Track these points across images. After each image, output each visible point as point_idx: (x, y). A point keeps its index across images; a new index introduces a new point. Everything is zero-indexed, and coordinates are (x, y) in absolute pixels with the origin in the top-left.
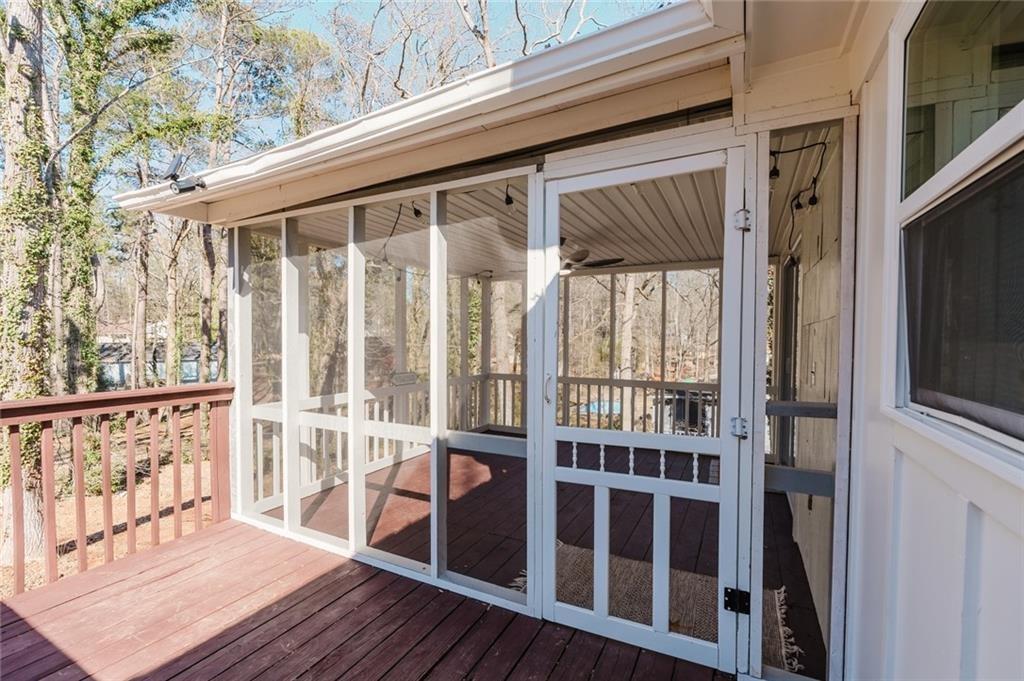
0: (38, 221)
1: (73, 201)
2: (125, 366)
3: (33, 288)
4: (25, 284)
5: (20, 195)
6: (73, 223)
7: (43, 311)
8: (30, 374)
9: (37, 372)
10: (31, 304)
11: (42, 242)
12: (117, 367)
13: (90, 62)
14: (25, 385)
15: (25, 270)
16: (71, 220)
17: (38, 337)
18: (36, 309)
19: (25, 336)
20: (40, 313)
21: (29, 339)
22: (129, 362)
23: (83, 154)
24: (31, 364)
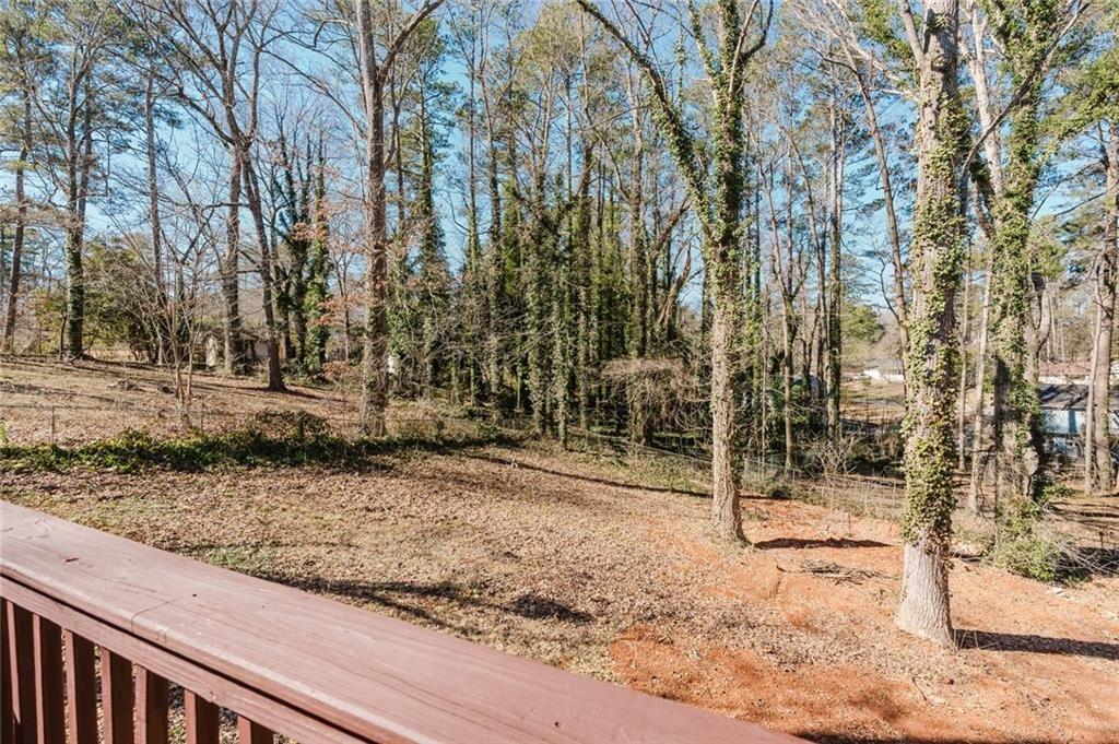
0: (948, 236)
1: (1008, 214)
2: (1078, 414)
3: (940, 317)
4: (932, 314)
5: (930, 210)
6: (1006, 241)
7: (951, 344)
8: (934, 417)
9: (941, 417)
10: (937, 336)
11: (951, 261)
12: (1066, 414)
14: (927, 431)
15: (932, 296)
16: (1004, 238)
17: (943, 375)
18: (943, 342)
19: (930, 373)
20: (946, 346)
21: (934, 378)
22: (1084, 410)
23: (1021, 155)
24: (935, 407)
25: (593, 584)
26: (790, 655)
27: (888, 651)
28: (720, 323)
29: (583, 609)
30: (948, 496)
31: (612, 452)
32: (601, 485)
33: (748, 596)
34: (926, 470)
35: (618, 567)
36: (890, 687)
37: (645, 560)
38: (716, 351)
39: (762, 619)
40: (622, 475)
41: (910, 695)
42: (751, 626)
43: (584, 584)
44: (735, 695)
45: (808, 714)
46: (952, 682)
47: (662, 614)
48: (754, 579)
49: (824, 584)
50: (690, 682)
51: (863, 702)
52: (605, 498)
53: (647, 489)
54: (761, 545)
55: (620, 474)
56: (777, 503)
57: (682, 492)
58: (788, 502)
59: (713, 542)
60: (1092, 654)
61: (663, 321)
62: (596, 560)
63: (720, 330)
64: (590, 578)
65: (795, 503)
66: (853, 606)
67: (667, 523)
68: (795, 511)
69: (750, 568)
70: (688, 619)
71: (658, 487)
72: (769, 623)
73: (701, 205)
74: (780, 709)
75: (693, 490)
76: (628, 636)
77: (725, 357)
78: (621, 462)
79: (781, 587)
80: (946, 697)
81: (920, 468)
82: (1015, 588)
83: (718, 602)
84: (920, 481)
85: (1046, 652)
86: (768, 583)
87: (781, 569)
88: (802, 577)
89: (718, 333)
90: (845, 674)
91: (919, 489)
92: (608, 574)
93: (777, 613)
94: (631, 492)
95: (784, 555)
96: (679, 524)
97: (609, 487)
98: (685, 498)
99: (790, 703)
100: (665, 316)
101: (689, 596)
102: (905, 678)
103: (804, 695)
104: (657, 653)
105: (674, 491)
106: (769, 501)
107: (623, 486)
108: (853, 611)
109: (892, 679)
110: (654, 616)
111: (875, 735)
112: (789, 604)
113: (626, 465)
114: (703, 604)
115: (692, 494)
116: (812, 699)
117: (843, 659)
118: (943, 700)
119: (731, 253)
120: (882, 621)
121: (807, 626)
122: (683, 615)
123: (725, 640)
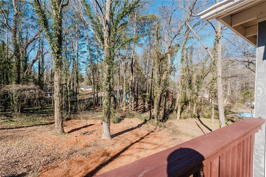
0: (109, 63)
4: (107, 77)
5: (107, 57)
8: (108, 97)
11: (110, 68)
13: (114, 31)
14: (107, 100)
15: (107, 74)
18: (109, 83)
19: (107, 88)
24: (108, 95)
25: (21, 163)
26: (87, 154)
27: (103, 144)
28: (57, 75)
29: (21, 173)
30: (110, 111)
31: (5, 118)
32: (5, 130)
33: (72, 145)
34: (106, 107)
35: (28, 154)
36: (106, 150)
37: (37, 148)
38: (55, 83)
39: (78, 149)
40: (13, 124)
41: (109, 150)
42: (76, 152)
43: (18, 165)
44: (80, 168)
45: (96, 164)
46: (113, 145)
47: (51, 160)
48: (71, 141)
49: (86, 136)
50: (68, 172)
51: (103, 155)
52: (9, 134)
53: (26, 127)
54: (69, 132)
55: (12, 124)
56: (69, 121)
57: (39, 125)
58: (71, 121)
59: (56, 136)
60: (125, 132)
61: (27, 72)
62: (18, 155)
63: (57, 77)
64: (18, 162)
65: (72, 120)
66: (93, 138)
67: (39, 135)
68: (73, 122)
69: (69, 139)
70: (59, 158)
71: (30, 125)
72: (79, 149)
73: (51, 41)
74: (91, 166)
75: (43, 123)
76: (43, 171)
77: (58, 85)
78: (11, 121)
79: (78, 140)
80: (114, 147)
81: (105, 107)
82: (114, 126)
83: (65, 150)
84: (106, 109)
85: (121, 134)
86: (75, 140)
87: (76, 136)
88: (81, 136)
89: (56, 78)
90: (98, 152)
91: (105, 111)
92: (25, 158)
93: (80, 146)
94: (20, 129)
95: (75, 133)
96: (43, 134)
97: (9, 130)
98: (41, 126)
99: (92, 163)
100: (28, 71)
101: (56, 152)
102: (107, 148)
103: (93, 160)
104: (55, 171)
105: (36, 125)
106: (66, 121)
107: (15, 128)
108: (94, 139)
109: (105, 149)
110: (49, 162)
111: (108, 160)
112: (81, 143)
113: (13, 121)
114: (61, 152)
115: (43, 125)
116: (95, 160)
117: (97, 149)
118: (114, 148)
119: (60, 57)
120: (100, 139)
121: (87, 146)
122: (57, 157)
123: (72, 158)
